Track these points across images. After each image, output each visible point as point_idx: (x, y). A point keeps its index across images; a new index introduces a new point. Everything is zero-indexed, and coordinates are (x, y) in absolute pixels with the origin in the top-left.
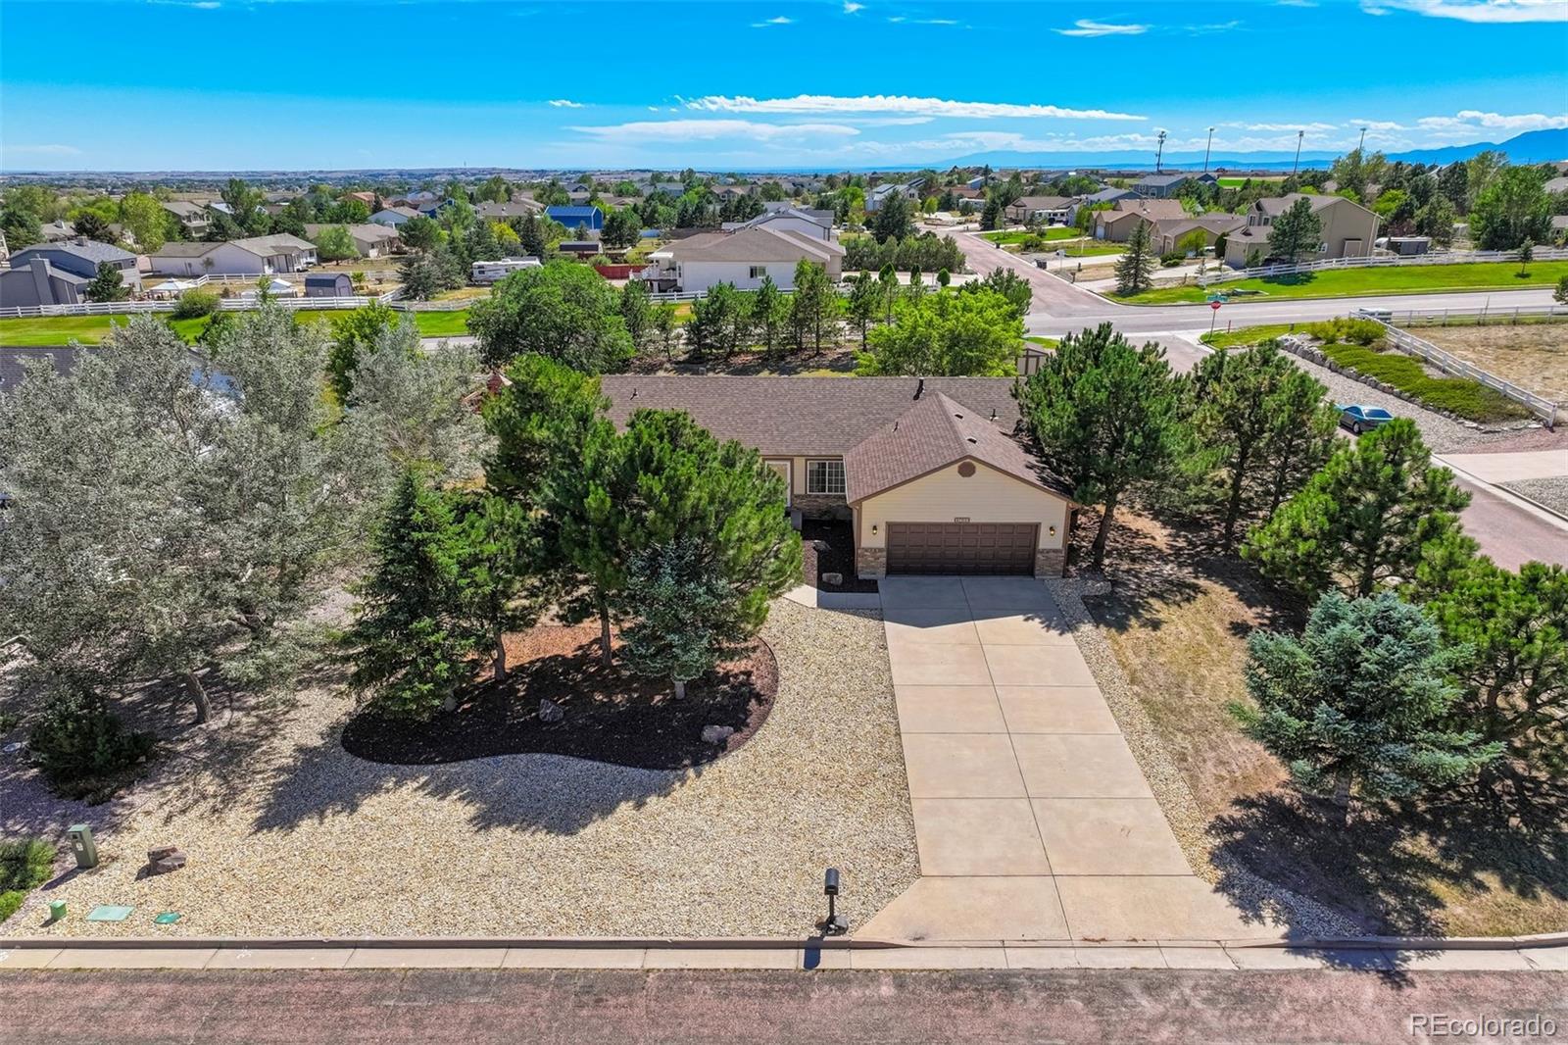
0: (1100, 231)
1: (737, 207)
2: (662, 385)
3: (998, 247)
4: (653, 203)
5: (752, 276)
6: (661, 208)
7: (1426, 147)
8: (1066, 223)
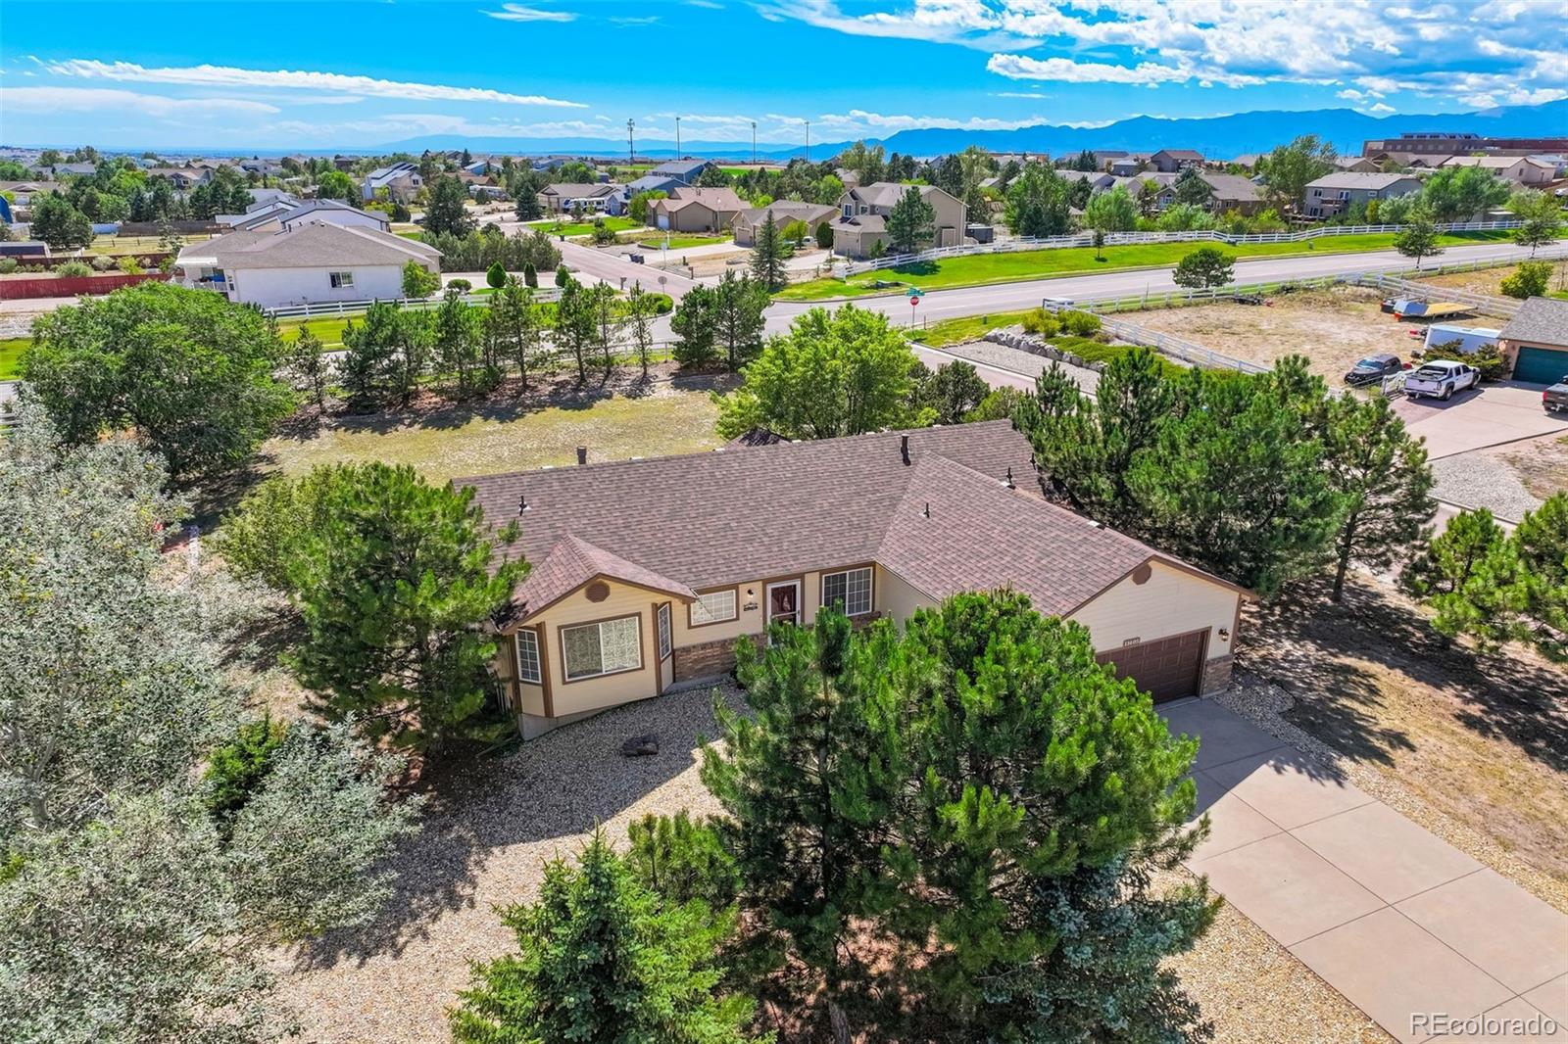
0: (663, 221)
1: (213, 196)
2: (556, 485)
3: (562, 239)
4: (88, 190)
5: (334, 285)
6: (102, 197)
7: (830, 141)
8: (608, 212)
